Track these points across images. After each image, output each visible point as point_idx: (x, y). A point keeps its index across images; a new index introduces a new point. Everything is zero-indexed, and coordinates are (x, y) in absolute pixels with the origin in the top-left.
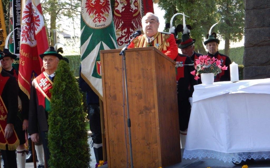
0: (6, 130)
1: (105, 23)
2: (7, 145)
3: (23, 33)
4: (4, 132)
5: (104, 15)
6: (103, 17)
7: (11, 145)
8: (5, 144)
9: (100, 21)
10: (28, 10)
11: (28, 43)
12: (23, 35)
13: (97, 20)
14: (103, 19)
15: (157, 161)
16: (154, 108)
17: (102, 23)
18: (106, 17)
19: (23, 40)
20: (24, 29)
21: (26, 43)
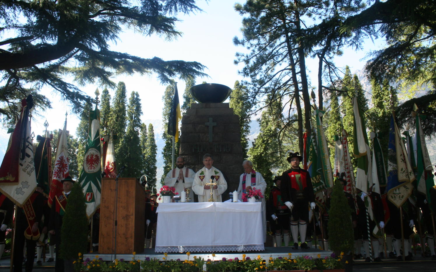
0: (33, 227)
1: (94, 170)
2: (32, 237)
3: (55, 173)
4: (32, 228)
5: (94, 166)
6: (93, 167)
7: (34, 236)
8: (30, 236)
9: (91, 169)
10: (60, 160)
11: (57, 179)
12: (54, 174)
13: (90, 168)
14: (93, 168)
15: (131, 249)
16: (132, 214)
17: (92, 170)
18: (95, 167)
19: (54, 177)
20: (56, 171)
21: (56, 179)
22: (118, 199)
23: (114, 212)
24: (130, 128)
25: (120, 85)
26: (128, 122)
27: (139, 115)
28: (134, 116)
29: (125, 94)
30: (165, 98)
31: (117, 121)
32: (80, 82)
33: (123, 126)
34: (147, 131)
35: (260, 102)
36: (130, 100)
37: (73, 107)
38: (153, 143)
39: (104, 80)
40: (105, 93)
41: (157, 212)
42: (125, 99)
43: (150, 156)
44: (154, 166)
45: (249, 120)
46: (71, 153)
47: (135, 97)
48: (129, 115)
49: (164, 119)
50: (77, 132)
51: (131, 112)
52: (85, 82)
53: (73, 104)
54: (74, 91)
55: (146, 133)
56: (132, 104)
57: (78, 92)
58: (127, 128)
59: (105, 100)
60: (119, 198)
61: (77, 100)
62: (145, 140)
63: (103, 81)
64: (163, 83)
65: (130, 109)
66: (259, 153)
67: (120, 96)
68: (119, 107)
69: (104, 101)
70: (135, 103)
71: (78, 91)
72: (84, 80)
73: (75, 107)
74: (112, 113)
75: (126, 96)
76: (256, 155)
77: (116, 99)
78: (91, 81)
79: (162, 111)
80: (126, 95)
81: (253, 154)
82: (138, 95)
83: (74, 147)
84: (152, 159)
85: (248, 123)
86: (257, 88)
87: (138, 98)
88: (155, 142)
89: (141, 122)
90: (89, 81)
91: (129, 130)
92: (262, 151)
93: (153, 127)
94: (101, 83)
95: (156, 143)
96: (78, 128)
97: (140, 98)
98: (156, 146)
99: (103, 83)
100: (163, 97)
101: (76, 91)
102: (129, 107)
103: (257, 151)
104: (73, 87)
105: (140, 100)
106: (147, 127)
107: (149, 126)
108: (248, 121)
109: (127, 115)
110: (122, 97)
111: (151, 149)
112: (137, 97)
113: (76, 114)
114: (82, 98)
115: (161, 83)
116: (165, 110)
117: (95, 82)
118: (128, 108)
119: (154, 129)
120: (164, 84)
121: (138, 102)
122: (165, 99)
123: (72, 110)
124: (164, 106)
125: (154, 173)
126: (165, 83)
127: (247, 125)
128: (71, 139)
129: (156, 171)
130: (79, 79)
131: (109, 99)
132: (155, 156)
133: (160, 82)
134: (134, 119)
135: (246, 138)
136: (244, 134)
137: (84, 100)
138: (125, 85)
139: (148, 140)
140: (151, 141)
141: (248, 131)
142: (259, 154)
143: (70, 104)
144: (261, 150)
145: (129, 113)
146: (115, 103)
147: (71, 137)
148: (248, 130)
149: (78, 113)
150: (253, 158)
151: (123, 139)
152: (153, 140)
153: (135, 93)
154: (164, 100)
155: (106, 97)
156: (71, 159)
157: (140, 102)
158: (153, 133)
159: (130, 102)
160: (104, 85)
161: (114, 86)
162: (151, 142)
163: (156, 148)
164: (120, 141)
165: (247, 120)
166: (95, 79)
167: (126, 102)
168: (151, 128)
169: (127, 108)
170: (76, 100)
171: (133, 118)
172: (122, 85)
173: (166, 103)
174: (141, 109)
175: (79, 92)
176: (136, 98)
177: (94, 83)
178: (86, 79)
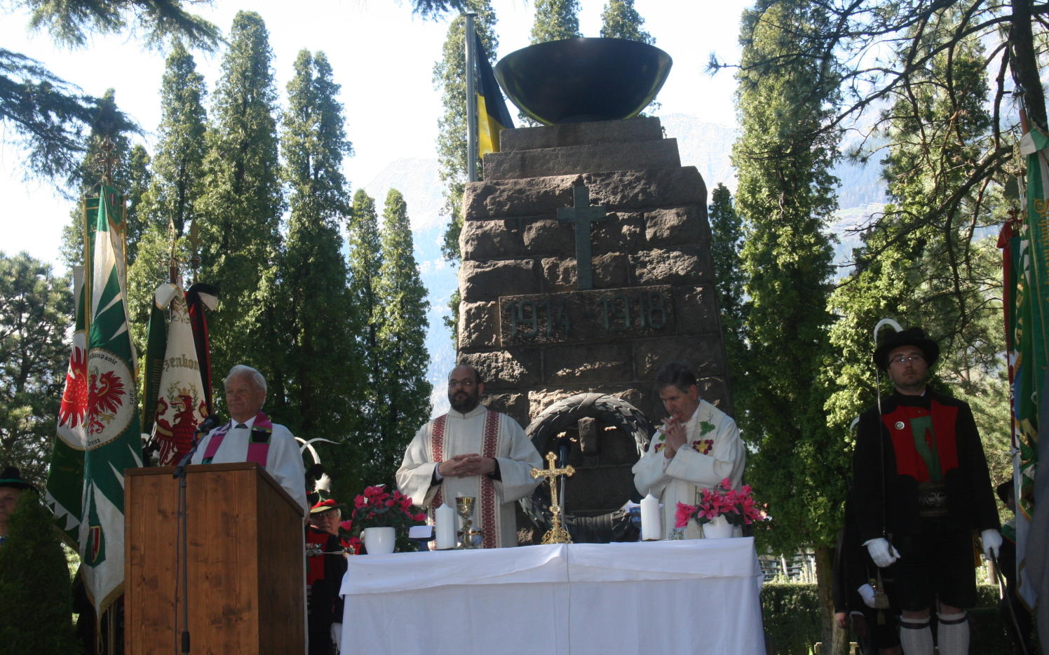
5: (100, 418)
22: (189, 547)
23: (177, 600)
24: (299, 220)
25: (244, 27)
26: (289, 192)
27: (338, 157)
28: (312, 162)
29: (266, 68)
30: (445, 73)
31: (238, 188)
32: (59, 29)
33: (267, 209)
34: (382, 225)
35: (855, 73)
36: (290, 91)
37: (31, 150)
38: (408, 276)
39: (163, 14)
40: (180, 68)
41: (341, 593)
42: (267, 90)
43: (398, 334)
44: (418, 380)
45: (833, 149)
46: (49, 340)
47: (315, 74)
48: (291, 161)
49: (448, 170)
50: (68, 250)
51: (298, 144)
52: (81, 26)
53: (29, 135)
54: (28, 81)
55: (374, 233)
56: (302, 111)
57: (45, 85)
58: (287, 216)
59: (179, 98)
60: (196, 545)
61: (47, 117)
62: (372, 267)
63: (160, 20)
64: (424, 12)
65: (296, 133)
66: (884, 298)
67: (245, 77)
68: (244, 126)
69: (176, 104)
70: (314, 105)
71: (44, 78)
72: (75, 18)
73: (41, 147)
74: (214, 154)
75: (270, 78)
76: (869, 311)
77: (229, 94)
78: (109, 22)
79: (437, 132)
80: (270, 72)
81: (856, 307)
82: (328, 65)
83: (60, 315)
84: (411, 351)
85: (829, 164)
86: (837, 12)
87: (328, 78)
88: (417, 274)
89: (345, 188)
90: (98, 21)
91: (298, 225)
92: (895, 292)
93: (404, 205)
94: (151, 31)
95: (421, 277)
96: (67, 229)
97: (335, 79)
98: (423, 292)
99: (162, 28)
100: (438, 70)
101: (36, 81)
102: (289, 123)
103: (874, 291)
104: (21, 63)
105: (335, 88)
106: (380, 208)
107: (387, 203)
108: (829, 153)
109: (283, 161)
110: (253, 84)
111: (403, 307)
112: (323, 75)
113: (48, 177)
114: (67, 107)
115: (416, 10)
116: (447, 127)
117: (124, 24)
118: (287, 129)
119: (409, 213)
120: (430, 14)
121: (327, 98)
122: (448, 77)
123: (29, 162)
124: (442, 112)
125: (422, 411)
126: (434, 11)
127: (823, 173)
128: (42, 277)
129: (427, 403)
130: (54, 18)
131: (195, 97)
132: (422, 335)
133: (412, 9)
134: (316, 174)
135: (825, 232)
136: (813, 215)
137: (74, 119)
138: (263, 26)
139: (388, 264)
140: (401, 267)
141: (829, 201)
142: (883, 303)
143: (19, 137)
144: (891, 285)
145: (291, 152)
146: (226, 111)
147: (42, 271)
148: (829, 195)
149: (57, 171)
150: (858, 325)
151: (274, 269)
152: (407, 264)
153: (314, 56)
154: (444, 82)
155: (184, 84)
156: (49, 367)
157: (337, 98)
158: (408, 233)
159: (291, 99)
160: (168, 38)
161: (209, 35)
162: (399, 275)
163: (424, 300)
164: (259, 278)
165: (822, 150)
166: (121, 11)
167: (272, 104)
168: (399, 207)
169: (281, 131)
170: (40, 118)
171: (312, 171)
172: (251, 29)
173: (453, 97)
174: (345, 129)
175: (50, 86)
176: (320, 80)
177: (122, 29)
178: (86, 15)
